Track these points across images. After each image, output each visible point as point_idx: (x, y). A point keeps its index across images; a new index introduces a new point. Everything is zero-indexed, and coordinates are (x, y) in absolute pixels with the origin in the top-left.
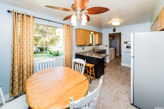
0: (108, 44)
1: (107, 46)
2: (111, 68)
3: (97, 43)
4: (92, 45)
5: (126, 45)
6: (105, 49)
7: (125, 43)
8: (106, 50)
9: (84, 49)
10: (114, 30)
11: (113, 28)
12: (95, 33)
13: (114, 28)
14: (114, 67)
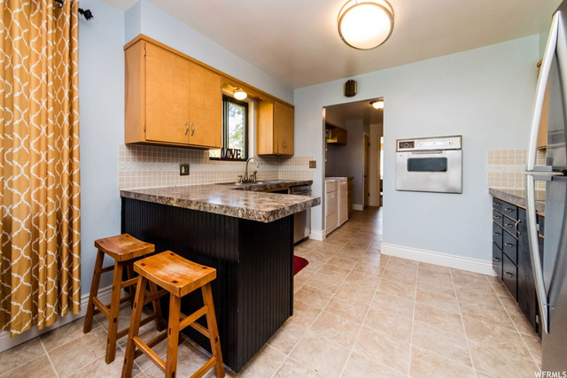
0: (319, 156)
1: (313, 164)
2: (332, 268)
3: (267, 148)
4: (242, 155)
5: (405, 156)
6: (306, 178)
7: (402, 145)
8: (311, 182)
9: (187, 173)
10: (350, 89)
11: (346, 80)
12: (259, 99)
13: (350, 79)
14: (347, 266)
